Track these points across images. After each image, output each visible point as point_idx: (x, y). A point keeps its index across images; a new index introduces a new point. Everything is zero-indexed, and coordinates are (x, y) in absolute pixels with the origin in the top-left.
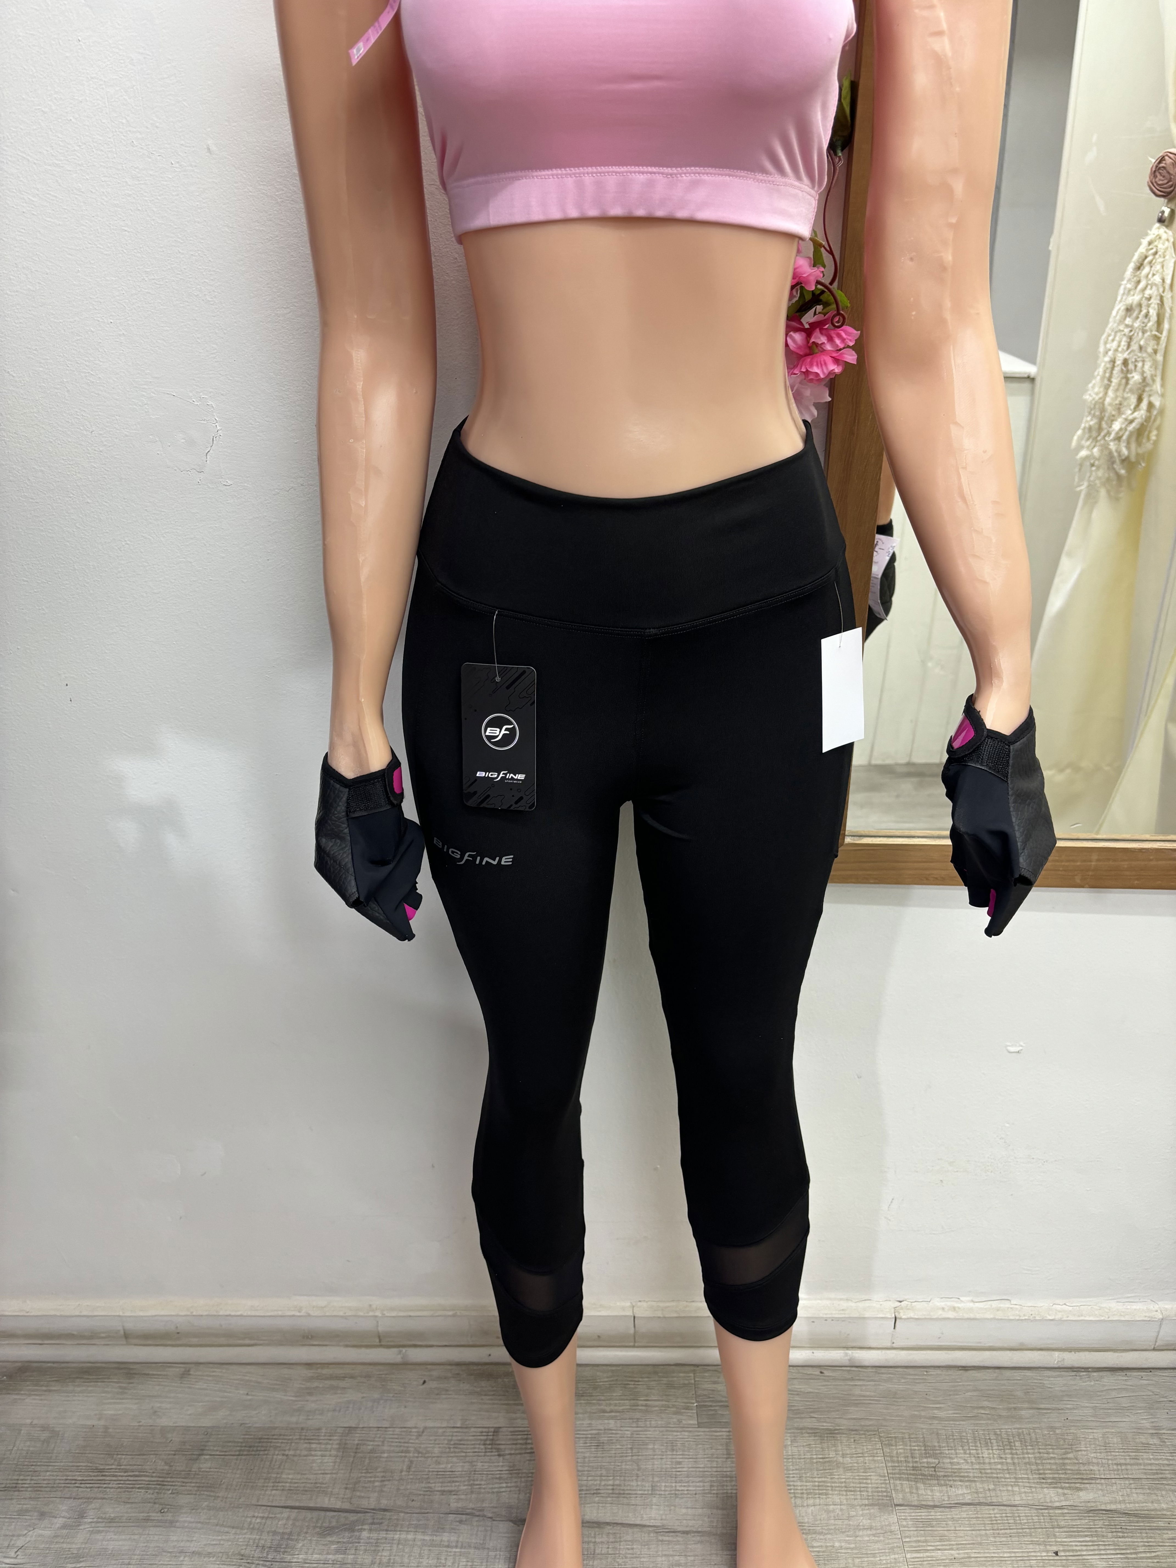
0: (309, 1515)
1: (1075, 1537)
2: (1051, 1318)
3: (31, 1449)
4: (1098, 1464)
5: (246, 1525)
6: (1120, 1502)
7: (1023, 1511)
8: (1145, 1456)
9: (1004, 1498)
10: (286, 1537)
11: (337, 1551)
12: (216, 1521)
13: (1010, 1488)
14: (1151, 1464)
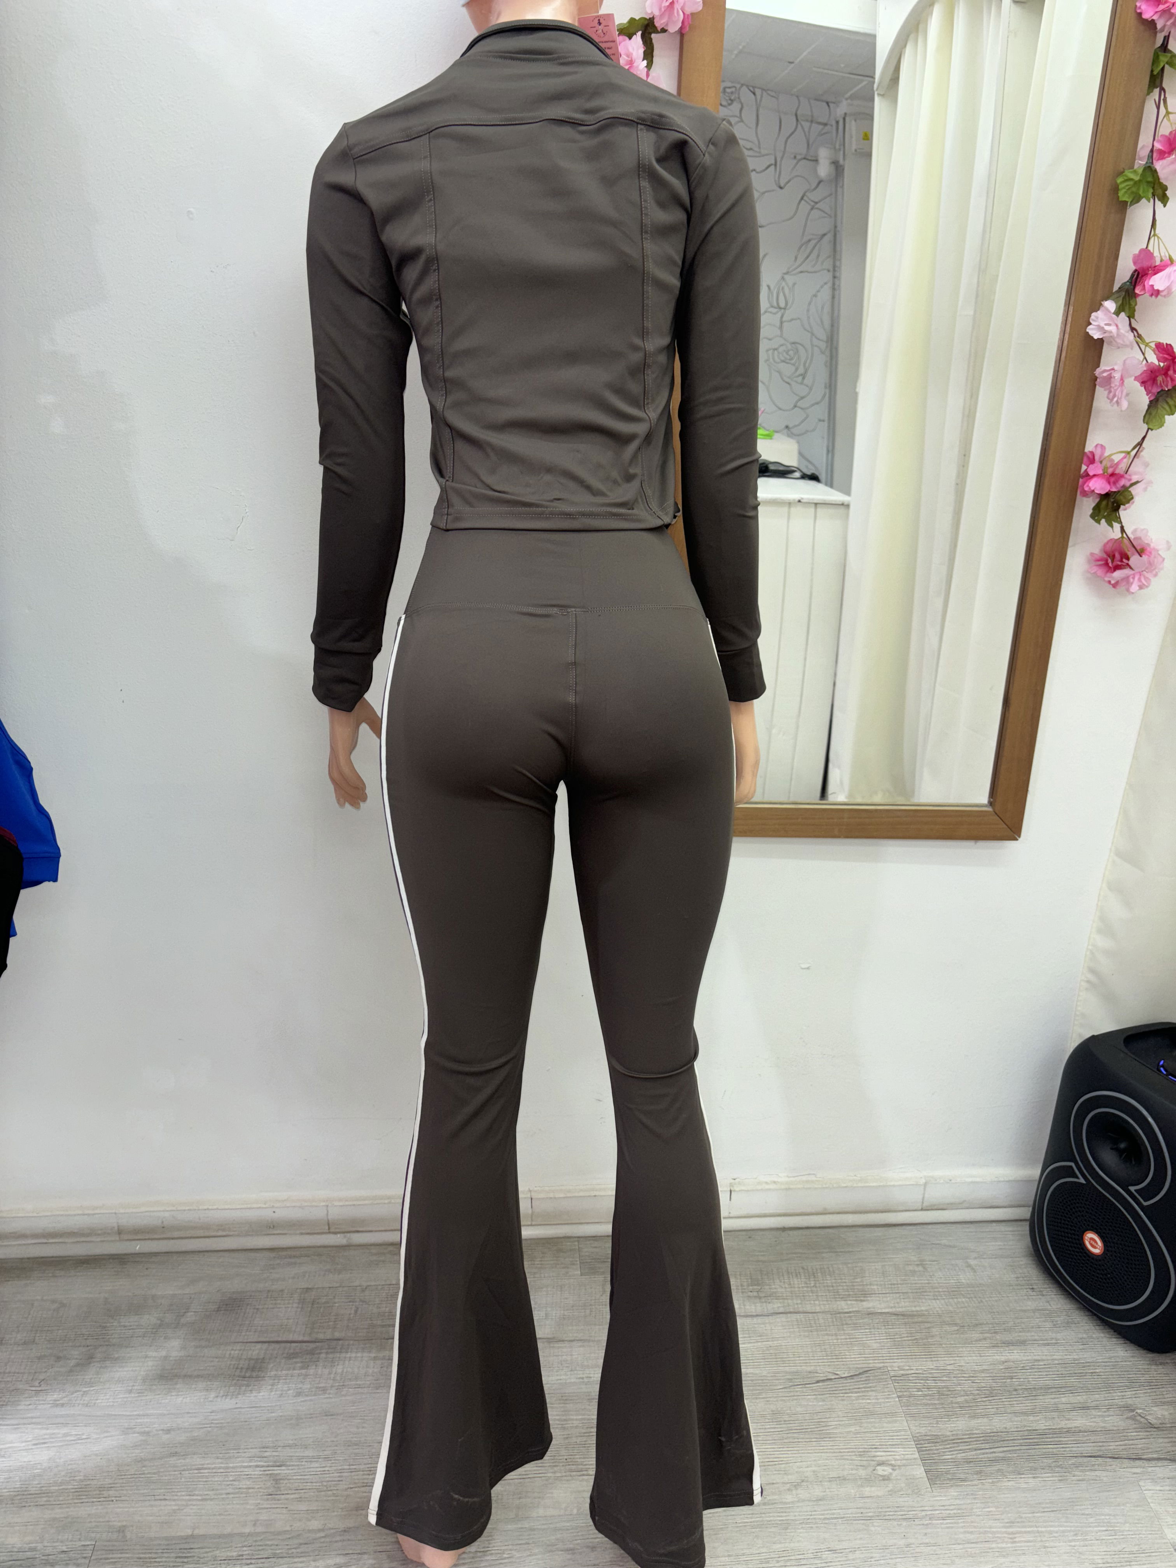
0: (277, 1346)
1: (858, 1330)
2: (845, 1185)
3: (45, 1316)
4: (877, 1285)
5: (227, 1356)
6: (892, 1308)
7: (820, 1316)
8: (912, 1278)
9: (808, 1308)
10: (260, 1361)
11: (302, 1368)
12: (202, 1355)
13: (812, 1302)
14: (915, 1284)
